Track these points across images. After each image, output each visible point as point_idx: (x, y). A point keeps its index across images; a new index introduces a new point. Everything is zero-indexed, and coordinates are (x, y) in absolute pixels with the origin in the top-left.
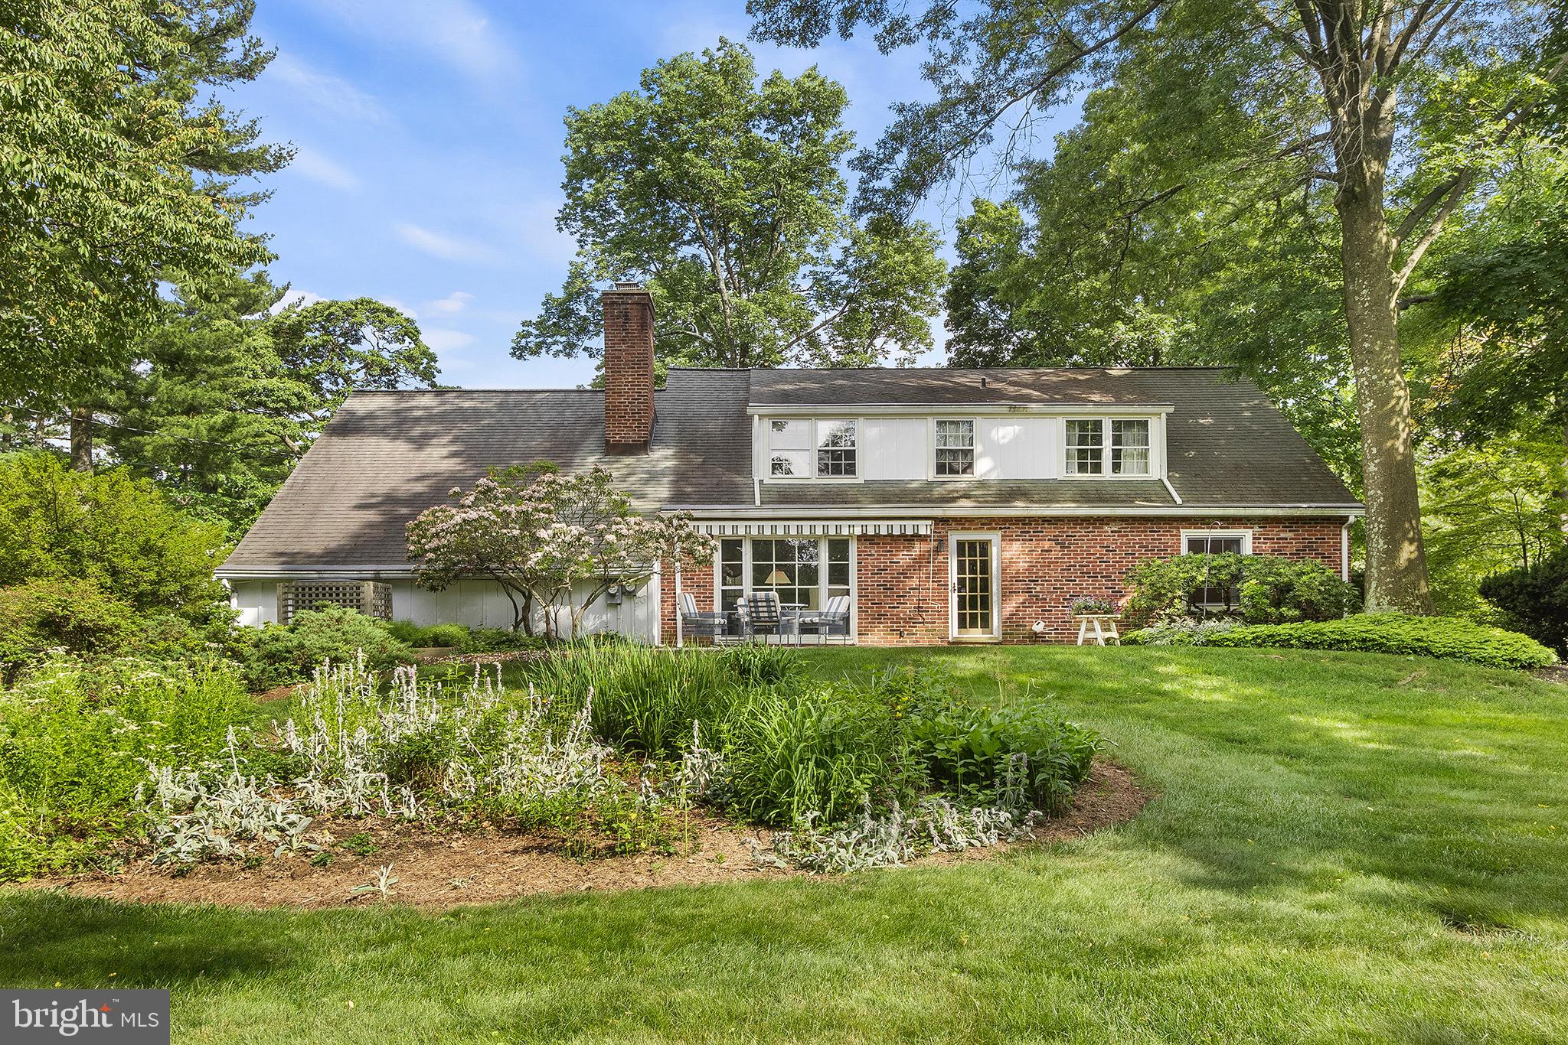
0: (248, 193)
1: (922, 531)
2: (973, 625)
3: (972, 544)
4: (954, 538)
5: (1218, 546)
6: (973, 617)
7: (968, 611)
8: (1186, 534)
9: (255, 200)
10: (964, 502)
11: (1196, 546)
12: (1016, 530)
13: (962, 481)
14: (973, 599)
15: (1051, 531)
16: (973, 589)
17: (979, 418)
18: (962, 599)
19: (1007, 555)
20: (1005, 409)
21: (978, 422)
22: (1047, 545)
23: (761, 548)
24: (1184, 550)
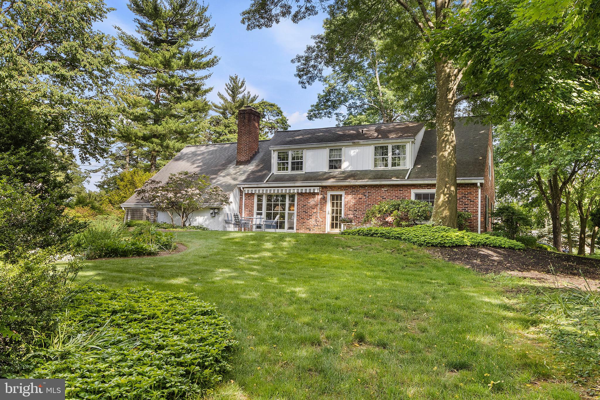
0: (204, 76)
1: (316, 191)
2: (336, 227)
3: (337, 196)
4: (329, 193)
5: (425, 197)
6: (336, 224)
7: (335, 222)
8: (413, 192)
9: (206, 77)
10: (332, 180)
11: (418, 196)
12: (350, 190)
13: (336, 172)
14: (336, 217)
15: (362, 190)
16: (337, 213)
17: (344, 147)
18: (333, 217)
19: (347, 200)
20: (351, 144)
21: (343, 149)
22: (360, 196)
23: (270, 197)
24: (413, 198)
